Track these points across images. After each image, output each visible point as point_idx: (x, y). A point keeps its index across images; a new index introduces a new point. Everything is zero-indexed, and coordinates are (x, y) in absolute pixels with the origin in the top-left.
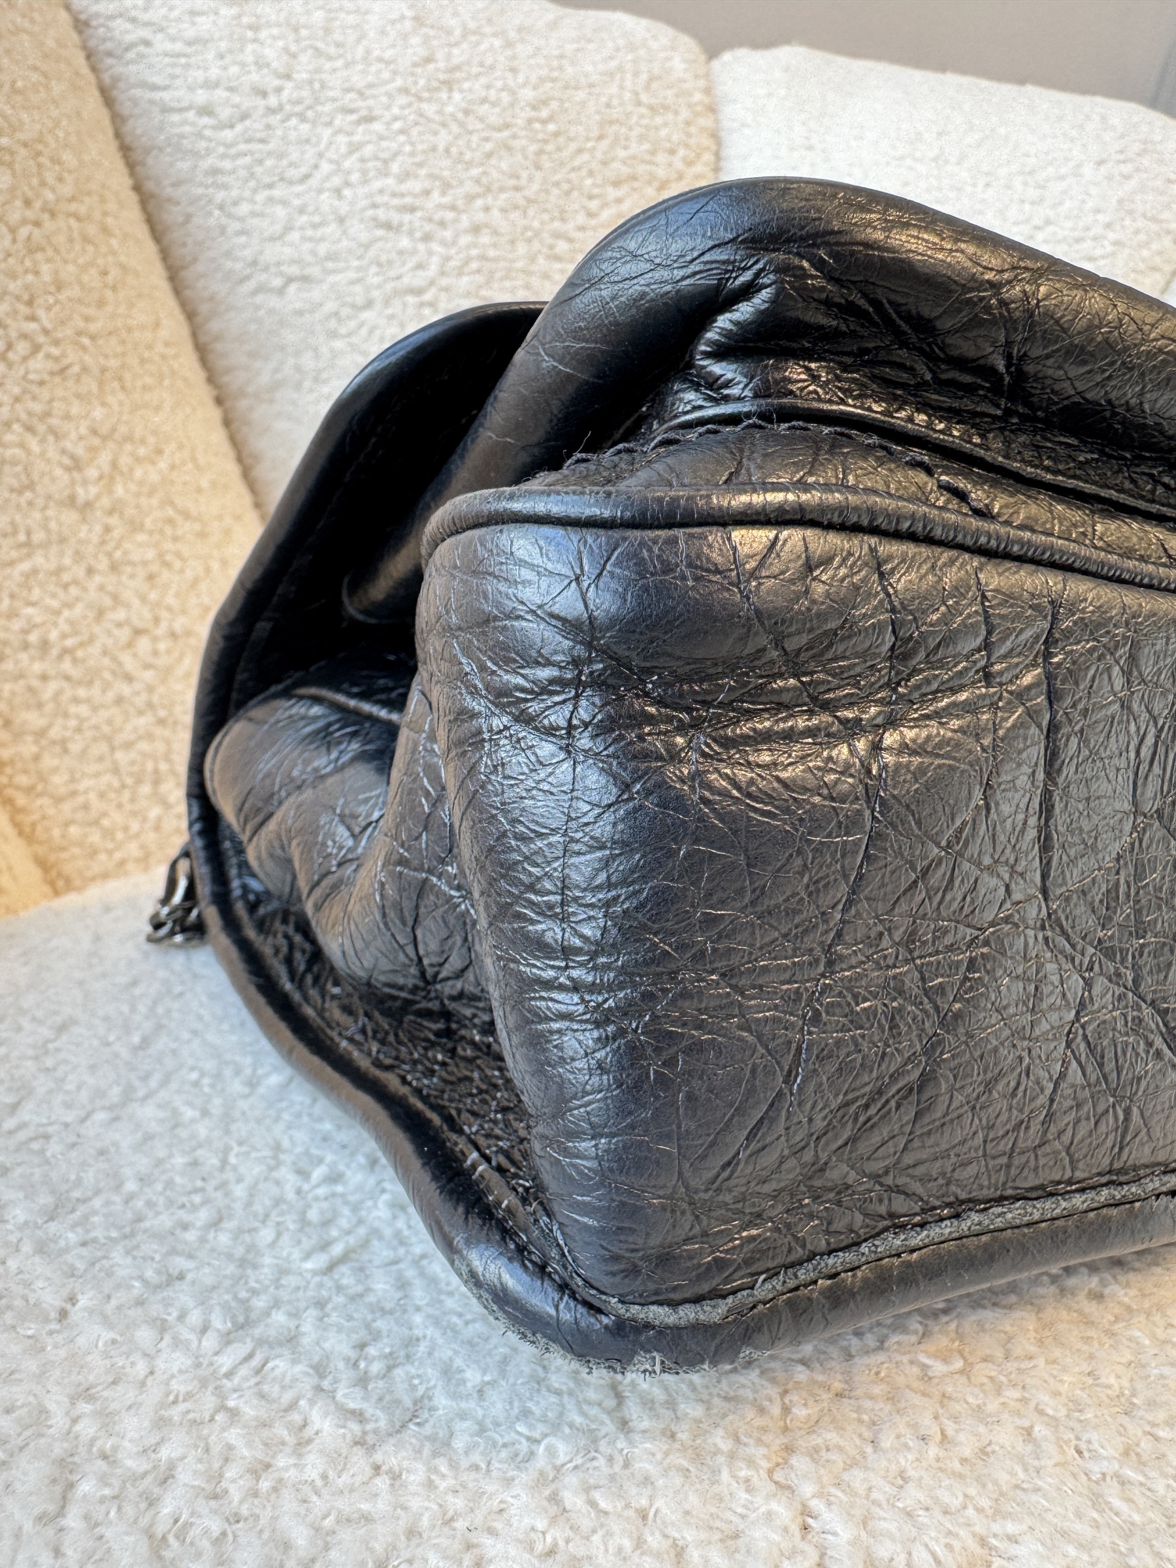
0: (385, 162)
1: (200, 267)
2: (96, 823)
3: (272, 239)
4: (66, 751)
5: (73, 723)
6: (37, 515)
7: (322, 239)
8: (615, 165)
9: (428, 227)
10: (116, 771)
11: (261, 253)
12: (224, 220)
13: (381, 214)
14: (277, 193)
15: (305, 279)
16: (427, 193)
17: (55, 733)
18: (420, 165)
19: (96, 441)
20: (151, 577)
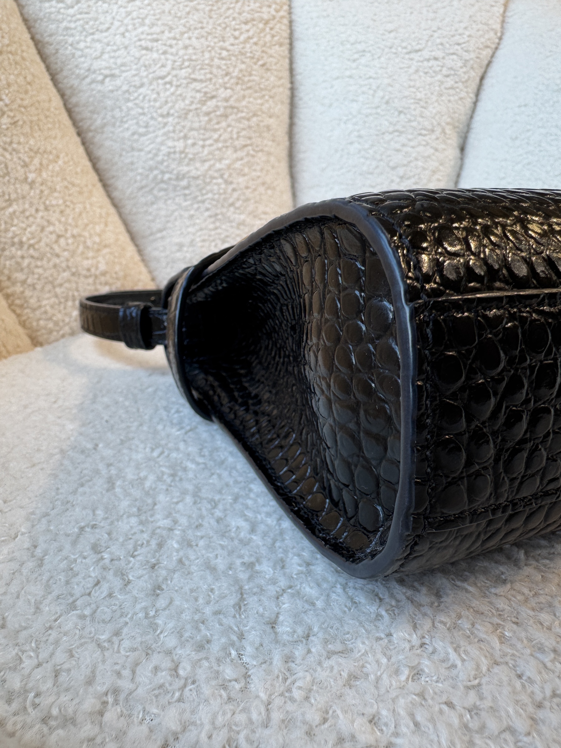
0: (143, 19)
1: (65, 73)
2: (50, 319)
3: (96, 58)
4: (35, 289)
5: (36, 276)
6: (12, 187)
7: (119, 57)
8: (245, 14)
9: (165, 48)
10: (56, 296)
11: (91, 65)
12: (74, 51)
13: (143, 43)
14: (96, 37)
15: (113, 76)
16: (163, 32)
17: (29, 281)
18: (158, 20)
19: (32, 154)
20: (62, 212)
